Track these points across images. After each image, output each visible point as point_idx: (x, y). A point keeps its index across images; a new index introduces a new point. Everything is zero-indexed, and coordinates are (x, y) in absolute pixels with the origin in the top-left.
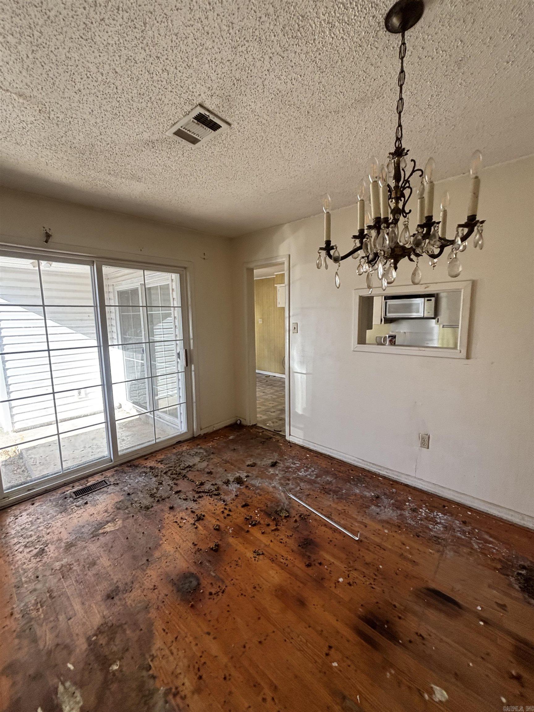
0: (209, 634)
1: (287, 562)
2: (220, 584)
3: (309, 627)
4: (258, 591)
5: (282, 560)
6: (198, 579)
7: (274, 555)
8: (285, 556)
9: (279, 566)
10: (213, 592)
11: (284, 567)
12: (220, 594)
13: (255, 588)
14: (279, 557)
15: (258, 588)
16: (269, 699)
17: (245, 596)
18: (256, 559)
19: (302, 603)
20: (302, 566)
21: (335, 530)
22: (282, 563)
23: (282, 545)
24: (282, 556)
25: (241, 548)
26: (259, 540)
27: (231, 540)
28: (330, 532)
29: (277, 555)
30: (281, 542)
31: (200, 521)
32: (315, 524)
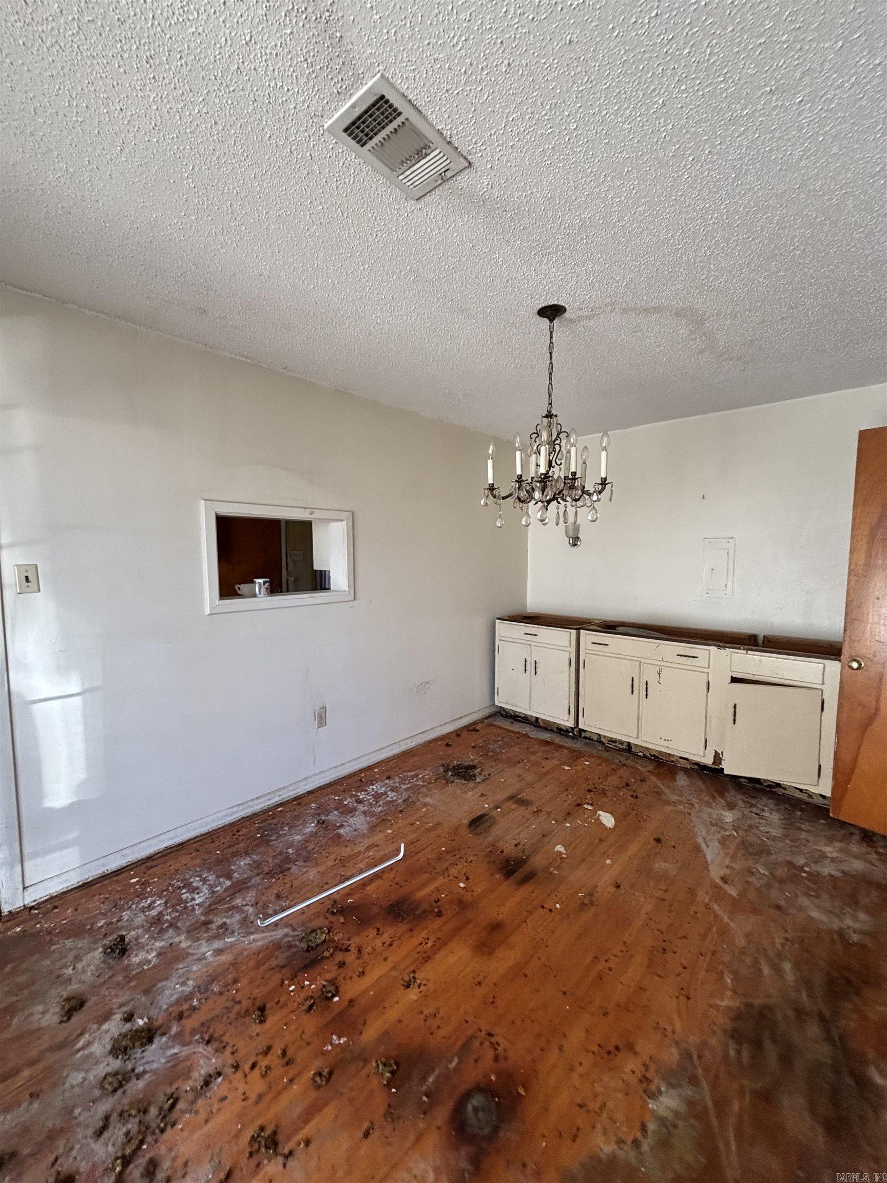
0: (561, 1048)
1: (432, 939)
2: (476, 1043)
3: (525, 922)
4: (485, 978)
5: (429, 945)
6: (466, 1096)
7: (417, 956)
8: (420, 940)
9: (439, 949)
10: (491, 1054)
11: (442, 943)
12: (493, 1040)
13: (480, 983)
14: (421, 948)
15: (481, 978)
16: (607, 965)
17: (494, 997)
18: (424, 982)
19: (496, 927)
20: (439, 922)
21: (376, 876)
22: (433, 946)
23: (395, 944)
24: (421, 944)
25: (392, 1014)
26: (377, 981)
27: (370, 1034)
28: (378, 883)
29: (417, 950)
30: (391, 945)
31: (280, 1137)
32: (358, 896)
